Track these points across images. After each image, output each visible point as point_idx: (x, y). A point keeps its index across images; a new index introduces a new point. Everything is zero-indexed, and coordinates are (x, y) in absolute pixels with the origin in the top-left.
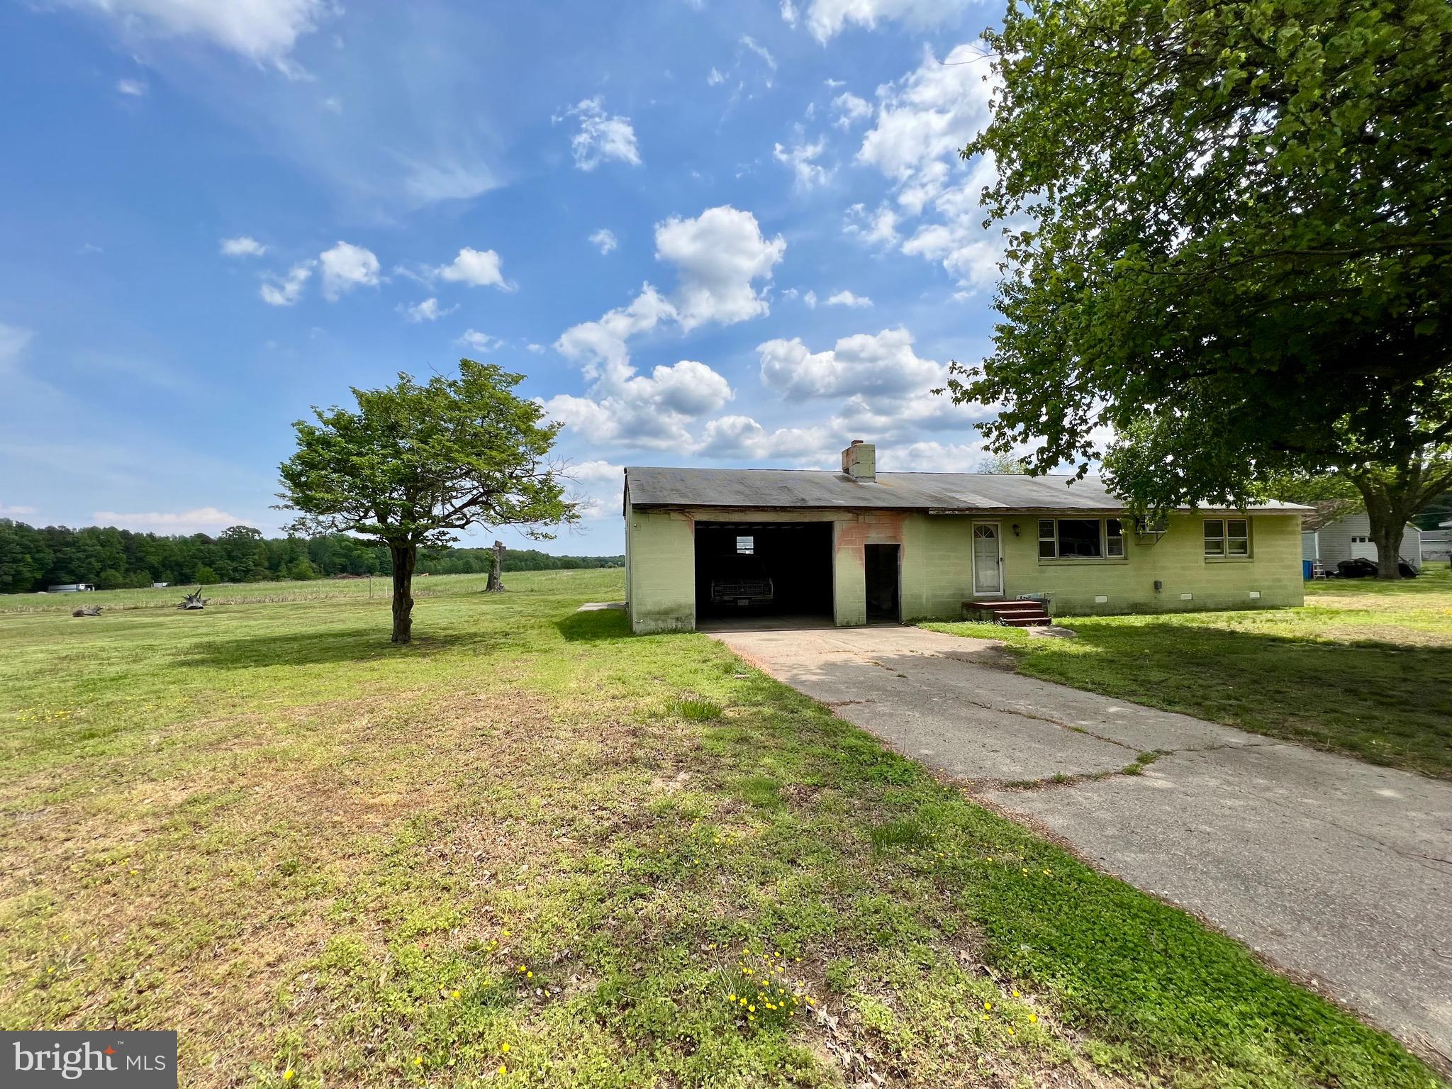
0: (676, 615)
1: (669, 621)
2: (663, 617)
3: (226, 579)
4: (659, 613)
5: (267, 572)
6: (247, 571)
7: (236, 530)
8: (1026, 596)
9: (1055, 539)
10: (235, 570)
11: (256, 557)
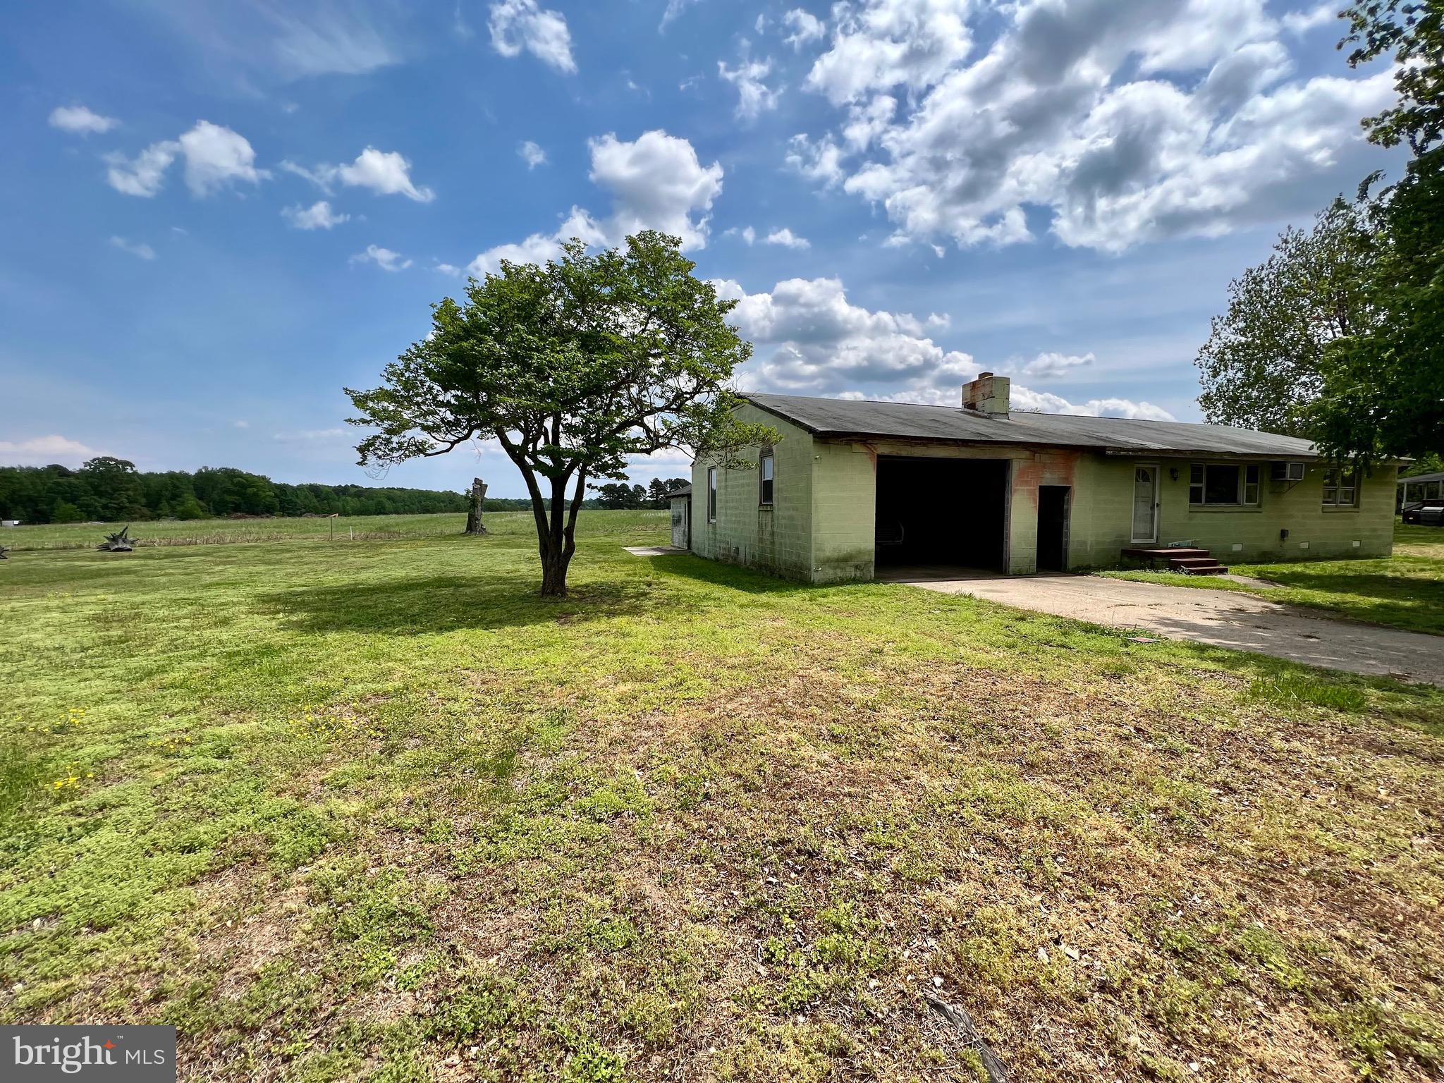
0: (855, 562)
1: (848, 568)
2: (842, 565)
3: (94, 517)
4: (838, 560)
5: (146, 511)
6: (121, 509)
7: (104, 462)
8: (1177, 543)
9: (1202, 485)
10: (105, 507)
11: (131, 493)
